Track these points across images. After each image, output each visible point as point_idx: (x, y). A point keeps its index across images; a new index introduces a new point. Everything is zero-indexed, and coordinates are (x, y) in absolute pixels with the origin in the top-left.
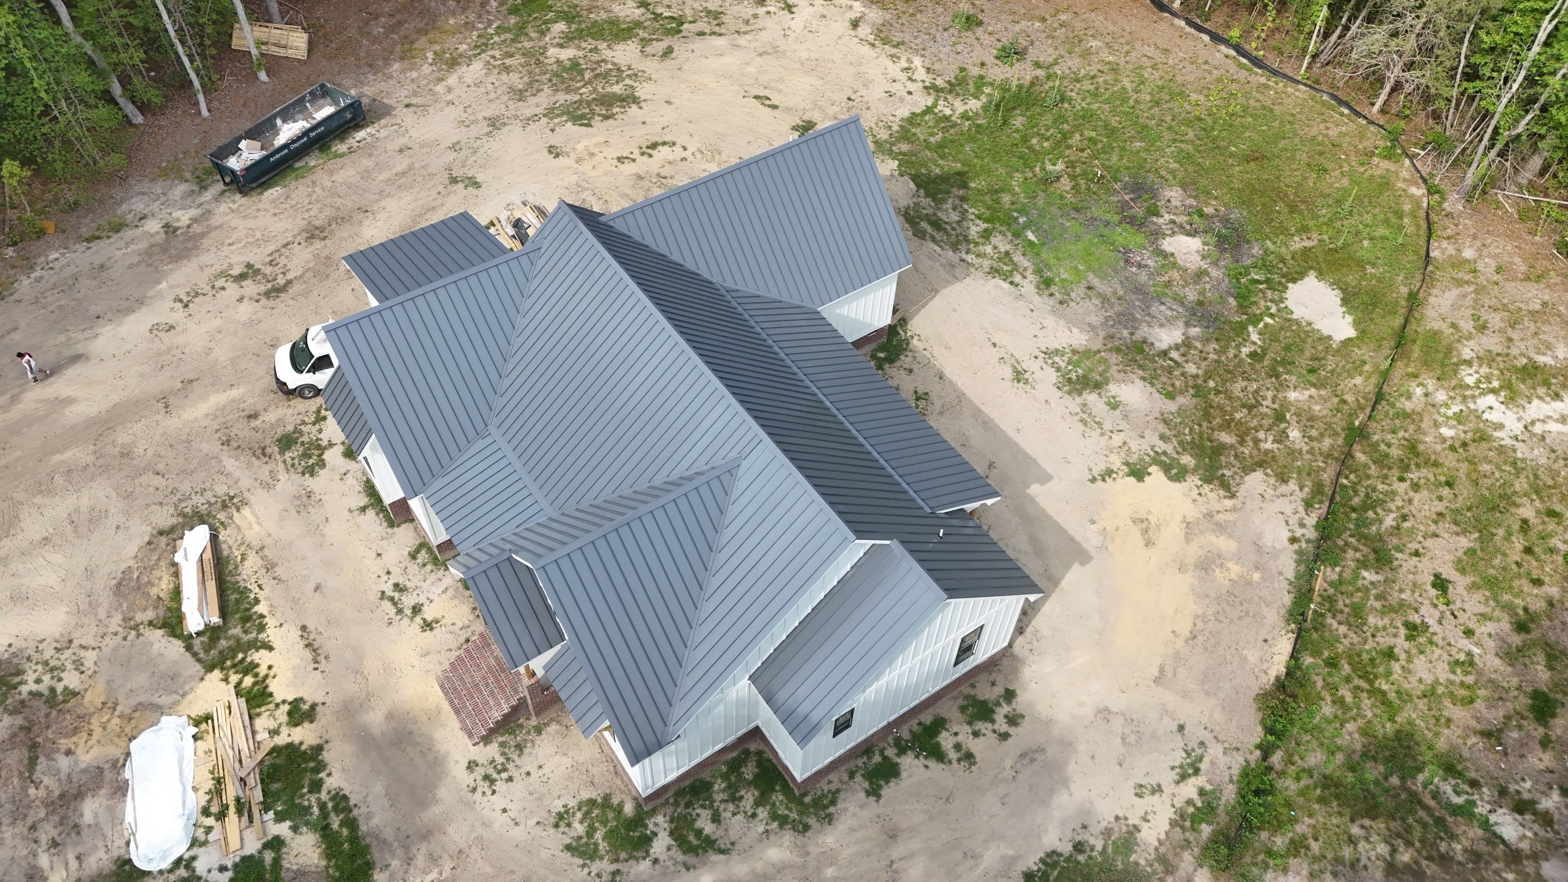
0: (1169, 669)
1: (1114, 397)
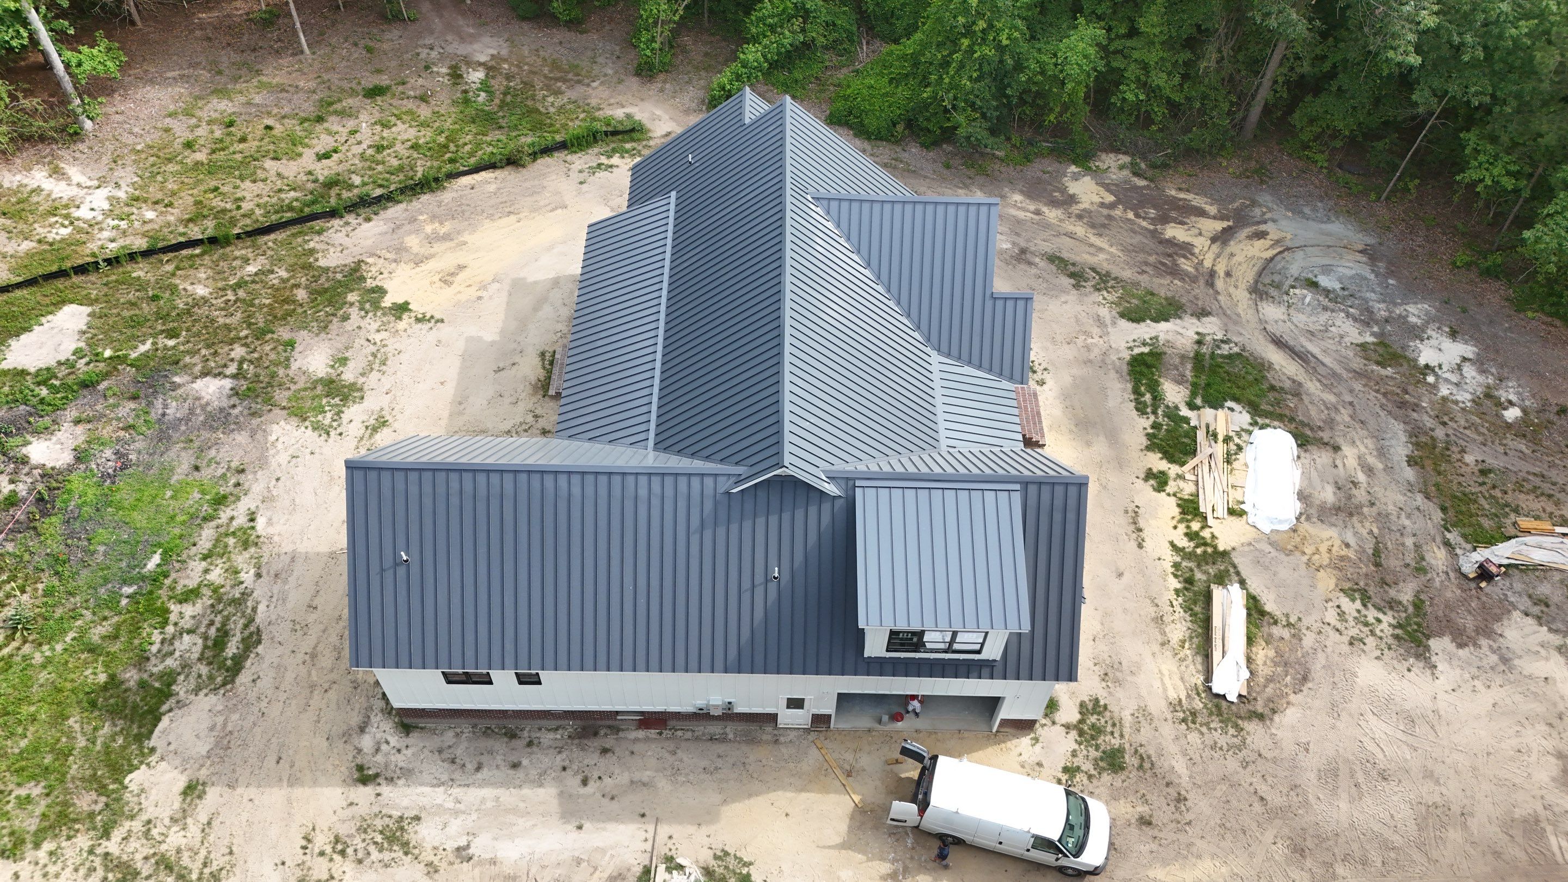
0: (549, 208)
1: (332, 367)
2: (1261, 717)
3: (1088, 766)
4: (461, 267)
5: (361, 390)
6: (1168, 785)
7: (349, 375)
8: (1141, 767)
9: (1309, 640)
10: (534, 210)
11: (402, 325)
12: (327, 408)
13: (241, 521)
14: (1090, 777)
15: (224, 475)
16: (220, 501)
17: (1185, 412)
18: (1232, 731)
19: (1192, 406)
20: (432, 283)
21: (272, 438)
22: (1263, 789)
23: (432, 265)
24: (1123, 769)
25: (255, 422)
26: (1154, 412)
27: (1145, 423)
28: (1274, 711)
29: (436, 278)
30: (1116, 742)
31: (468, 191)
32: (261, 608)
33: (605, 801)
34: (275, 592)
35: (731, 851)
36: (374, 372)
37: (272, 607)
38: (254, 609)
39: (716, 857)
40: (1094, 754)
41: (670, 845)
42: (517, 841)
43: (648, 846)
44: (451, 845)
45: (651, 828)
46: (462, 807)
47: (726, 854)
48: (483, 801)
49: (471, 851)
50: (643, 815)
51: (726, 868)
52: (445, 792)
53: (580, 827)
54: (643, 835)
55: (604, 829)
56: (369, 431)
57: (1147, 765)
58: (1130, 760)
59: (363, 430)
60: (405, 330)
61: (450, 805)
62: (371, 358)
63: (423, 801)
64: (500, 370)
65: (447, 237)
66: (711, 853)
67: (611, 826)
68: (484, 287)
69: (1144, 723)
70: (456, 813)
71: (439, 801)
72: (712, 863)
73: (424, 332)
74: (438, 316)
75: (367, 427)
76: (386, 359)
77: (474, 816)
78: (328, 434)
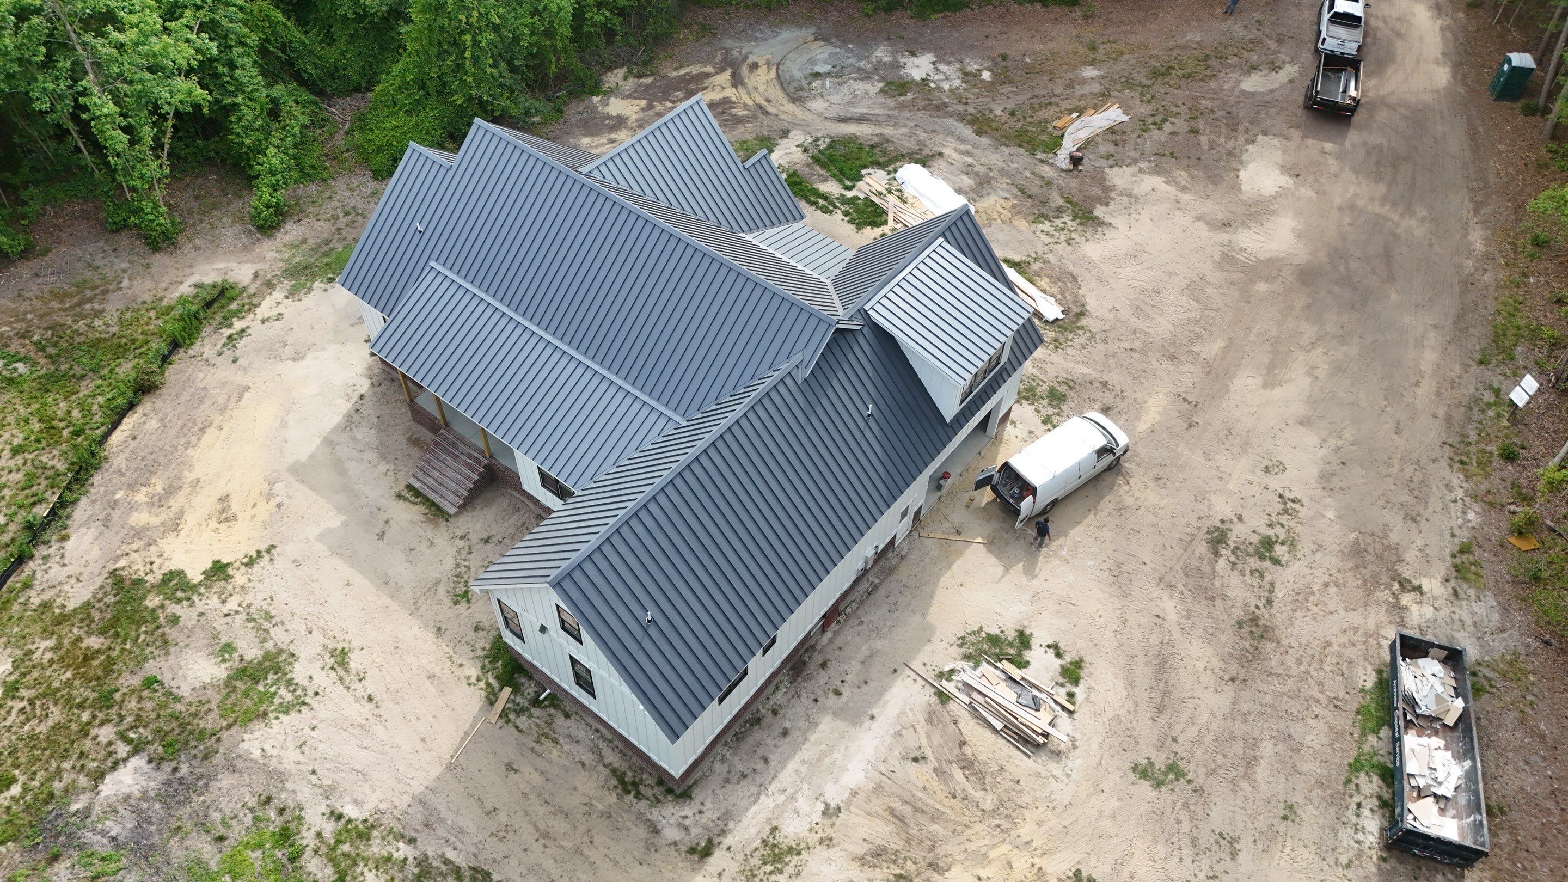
0: (234, 398)
1: (224, 661)
2: (1082, 314)
3: (1051, 411)
4: (225, 499)
5: (281, 651)
6: (1091, 383)
7: (251, 651)
8: (1070, 388)
9: (1051, 258)
10: (223, 410)
11: (239, 578)
12: (273, 690)
13: (329, 829)
14: (1058, 414)
15: (256, 819)
16: (285, 836)
17: (849, 194)
18: (1081, 332)
19: (849, 188)
20: (216, 531)
21: (256, 753)
22: (1125, 344)
23: (190, 520)
24: (1065, 396)
25: (218, 759)
26: (835, 207)
27: (838, 216)
28: (1083, 306)
29: (213, 524)
30: (1045, 387)
31: (133, 444)
32: (451, 855)
33: (865, 688)
34: (444, 835)
35: (963, 634)
36: (272, 631)
37: (459, 845)
38: (447, 862)
39: (961, 646)
40: (1045, 402)
41: (930, 669)
42: (849, 767)
43: (922, 682)
44: (817, 816)
45: (908, 672)
46: (790, 791)
47: (963, 638)
48: (797, 772)
49: (833, 805)
50: (895, 671)
51: (973, 644)
52: (767, 796)
53: (872, 717)
54: (910, 680)
55: (887, 702)
56: (339, 669)
57: (1072, 384)
58: (1063, 389)
59: (333, 673)
60: (249, 580)
61: (782, 798)
62: (251, 625)
63: (763, 816)
64: (381, 536)
65: (171, 491)
66: (955, 647)
67: (887, 696)
68: (270, 496)
69: (1044, 366)
70: (792, 798)
71: (772, 805)
72: (963, 650)
73: (269, 567)
74: (263, 547)
75: (332, 668)
76: (267, 613)
77: (806, 786)
78: (304, 703)
